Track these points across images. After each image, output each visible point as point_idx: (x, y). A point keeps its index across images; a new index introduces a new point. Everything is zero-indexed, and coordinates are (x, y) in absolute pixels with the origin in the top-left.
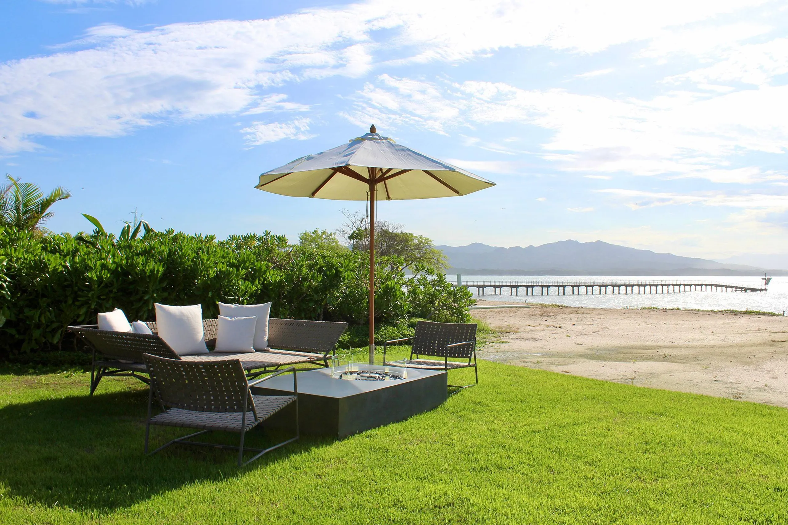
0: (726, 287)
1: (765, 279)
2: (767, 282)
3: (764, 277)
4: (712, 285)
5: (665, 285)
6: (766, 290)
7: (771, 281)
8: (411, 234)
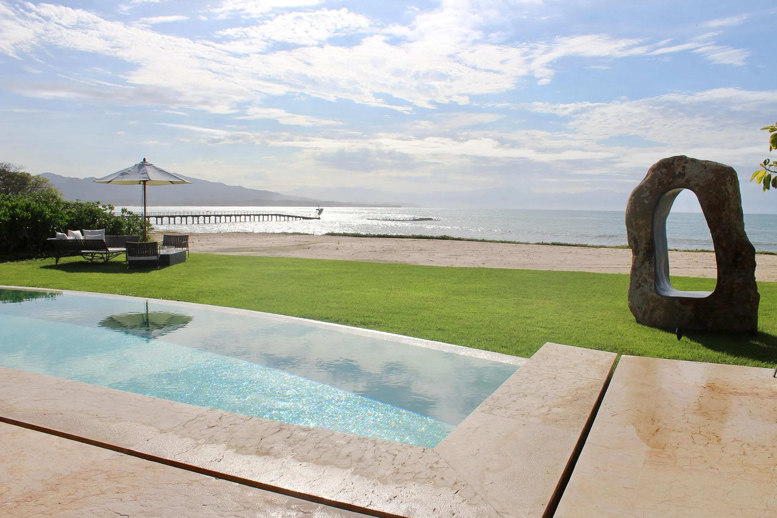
0: (288, 216)
1: (318, 210)
2: (320, 212)
3: (318, 208)
4: (276, 215)
5: (238, 215)
6: (319, 218)
7: (323, 211)
8: (28, 174)
